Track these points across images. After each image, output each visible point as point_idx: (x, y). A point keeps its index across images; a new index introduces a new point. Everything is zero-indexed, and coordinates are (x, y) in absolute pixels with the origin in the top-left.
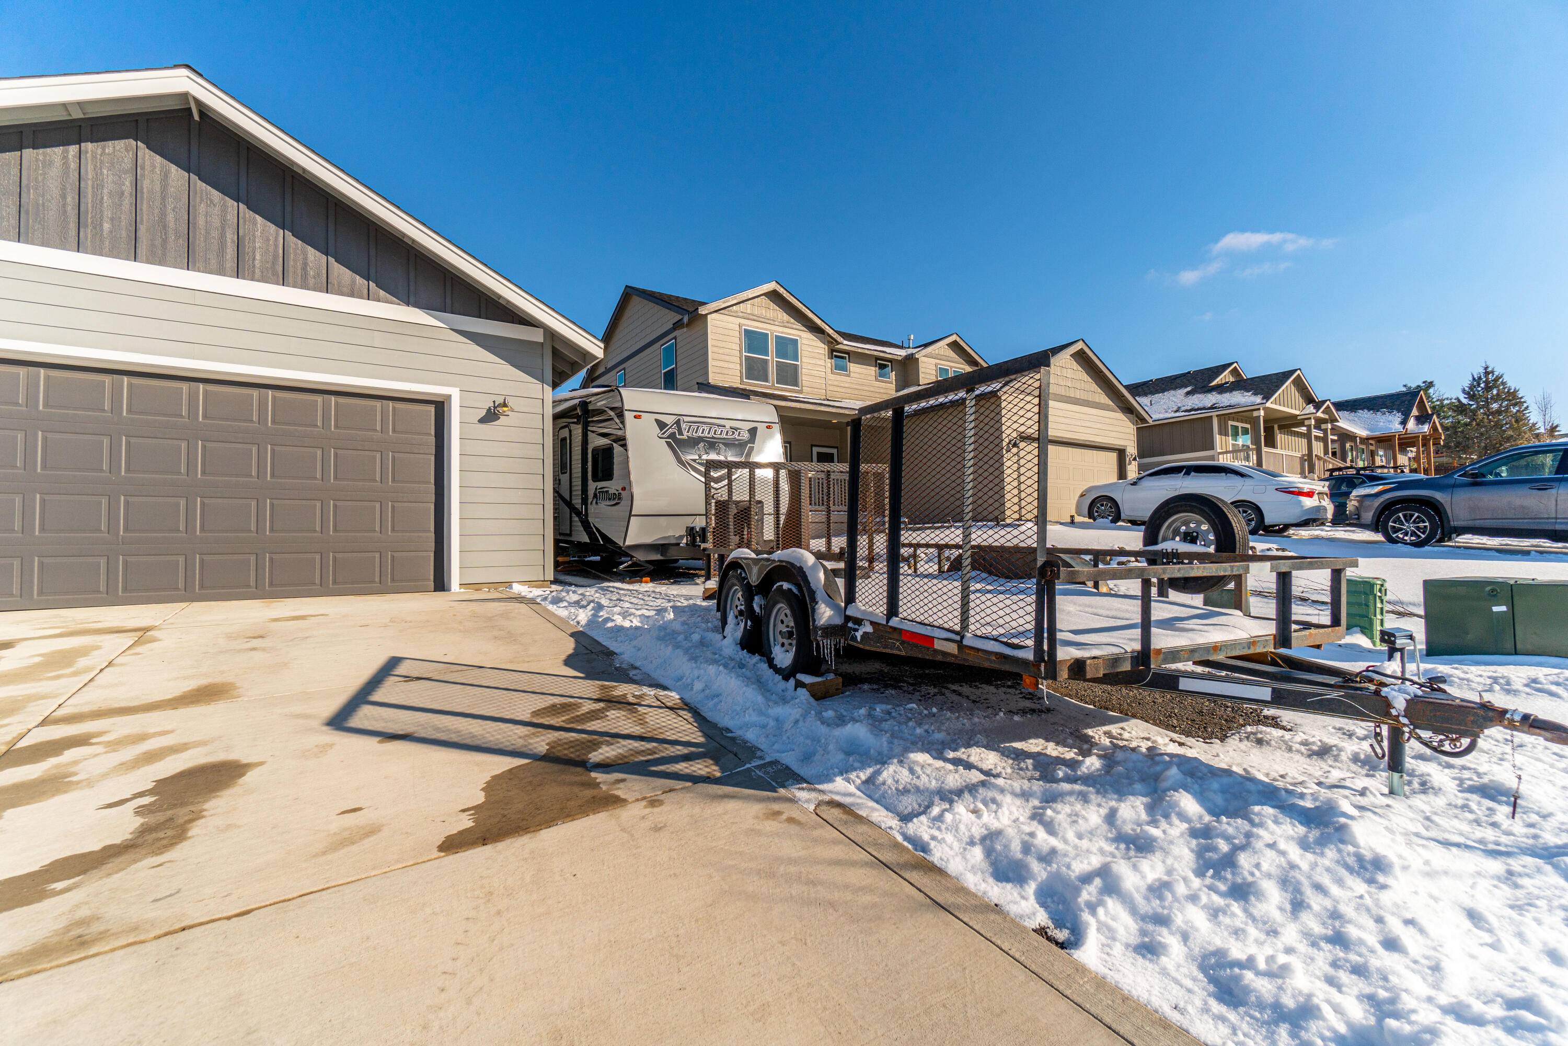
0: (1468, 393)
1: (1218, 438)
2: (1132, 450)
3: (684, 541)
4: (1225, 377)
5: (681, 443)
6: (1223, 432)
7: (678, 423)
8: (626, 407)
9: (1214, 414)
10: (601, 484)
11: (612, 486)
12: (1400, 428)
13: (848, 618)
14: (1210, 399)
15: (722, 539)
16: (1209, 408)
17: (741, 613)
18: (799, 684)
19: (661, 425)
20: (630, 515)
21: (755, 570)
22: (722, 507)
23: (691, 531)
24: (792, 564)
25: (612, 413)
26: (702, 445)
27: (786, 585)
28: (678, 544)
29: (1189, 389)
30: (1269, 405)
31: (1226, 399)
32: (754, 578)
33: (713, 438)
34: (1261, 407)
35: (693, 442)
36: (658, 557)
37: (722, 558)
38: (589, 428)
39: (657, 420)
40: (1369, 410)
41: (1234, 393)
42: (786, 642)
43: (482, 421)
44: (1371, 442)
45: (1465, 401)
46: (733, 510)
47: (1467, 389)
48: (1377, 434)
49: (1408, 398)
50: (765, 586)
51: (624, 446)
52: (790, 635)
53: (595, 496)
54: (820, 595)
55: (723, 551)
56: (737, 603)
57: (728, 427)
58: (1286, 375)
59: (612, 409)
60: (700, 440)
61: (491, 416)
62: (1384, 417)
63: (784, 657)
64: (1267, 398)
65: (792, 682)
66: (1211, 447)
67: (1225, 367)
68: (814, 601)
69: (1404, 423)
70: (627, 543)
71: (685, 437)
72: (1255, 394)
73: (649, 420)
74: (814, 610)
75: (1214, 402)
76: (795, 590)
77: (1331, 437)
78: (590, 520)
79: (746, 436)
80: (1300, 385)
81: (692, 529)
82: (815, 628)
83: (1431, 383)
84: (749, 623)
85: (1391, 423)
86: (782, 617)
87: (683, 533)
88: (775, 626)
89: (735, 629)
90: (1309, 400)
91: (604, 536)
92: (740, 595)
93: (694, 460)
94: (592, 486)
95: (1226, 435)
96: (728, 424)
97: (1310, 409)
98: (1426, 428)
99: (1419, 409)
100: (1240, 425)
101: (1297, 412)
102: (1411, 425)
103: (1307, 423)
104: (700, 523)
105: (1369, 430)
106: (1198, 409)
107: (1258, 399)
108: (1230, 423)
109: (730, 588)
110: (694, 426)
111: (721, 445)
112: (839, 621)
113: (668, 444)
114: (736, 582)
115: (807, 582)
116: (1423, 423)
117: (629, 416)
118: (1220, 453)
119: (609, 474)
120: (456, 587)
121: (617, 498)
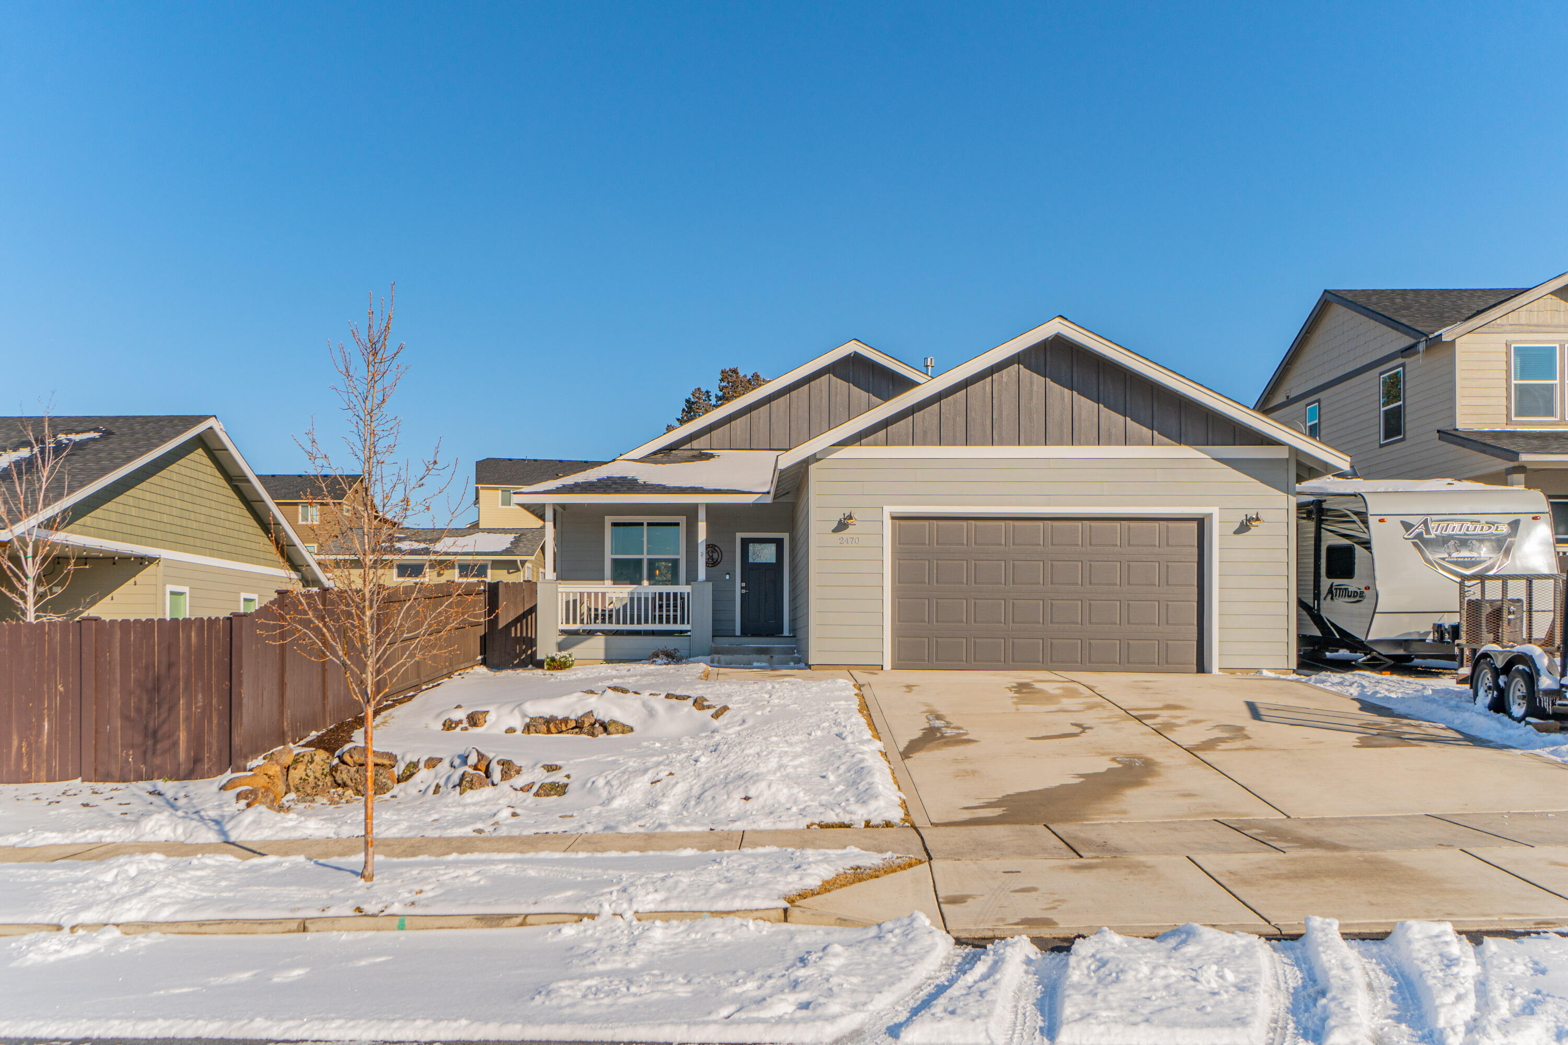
3: (1431, 637)
5: (1426, 542)
7: (1425, 523)
8: (1370, 512)
10: (1337, 582)
11: (1352, 584)
13: (1562, 686)
15: (1475, 636)
17: (1489, 688)
18: (1528, 723)
19: (1407, 526)
20: (1374, 612)
21: (1500, 658)
22: (1474, 607)
23: (1439, 628)
24: (1525, 654)
25: (1355, 518)
26: (1452, 542)
27: (1521, 667)
28: (1424, 640)
32: (1500, 664)
33: (1465, 535)
35: (1443, 541)
36: (1401, 652)
37: (1474, 651)
38: (1323, 526)
39: (1402, 522)
42: (1521, 702)
43: (1237, 532)
46: (1487, 610)
50: (1507, 668)
51: (1369, 549)
52: (1524, 697)
53: (1330, 591)
54: (1543, 671)
55: (1475, 646)
56: (1487, 681)
57: (1483, 521)
59: (1356, 513)
60: (1451, 537)
61: (1244, 527)
63: (1518, 710)
65: (1523, 723)
68: (1538, 674)
70: (1370, 638)
71: (1433, 536)
73: (1394, 523)
74: (1538, 680)
76: (1527, 669)
78: (1323, 614)
79: (1504, 529)
81: (1440, 626)
82: (1539, 690)
84: (1495, 693)
86: (1519, 687)
87: (1429, 628)
88: (1514, 693)
89: (1484, 698)
91: (1340, 630)
92: (1489, 676)
93: (1443, 559)
94: (1326, 583)
96: (1483, 519)
104: (1449, 621)
109: (1481, 671)
110: (1444, 524)
111: (1474, 542)
112: (1556, 687)
113: (1415, 544)
114: (1485, 666)
115: (1535, 665)
117: (1372, 521)
119: (1348, 573)
120: (1215, 670)
121: (1358, 596)
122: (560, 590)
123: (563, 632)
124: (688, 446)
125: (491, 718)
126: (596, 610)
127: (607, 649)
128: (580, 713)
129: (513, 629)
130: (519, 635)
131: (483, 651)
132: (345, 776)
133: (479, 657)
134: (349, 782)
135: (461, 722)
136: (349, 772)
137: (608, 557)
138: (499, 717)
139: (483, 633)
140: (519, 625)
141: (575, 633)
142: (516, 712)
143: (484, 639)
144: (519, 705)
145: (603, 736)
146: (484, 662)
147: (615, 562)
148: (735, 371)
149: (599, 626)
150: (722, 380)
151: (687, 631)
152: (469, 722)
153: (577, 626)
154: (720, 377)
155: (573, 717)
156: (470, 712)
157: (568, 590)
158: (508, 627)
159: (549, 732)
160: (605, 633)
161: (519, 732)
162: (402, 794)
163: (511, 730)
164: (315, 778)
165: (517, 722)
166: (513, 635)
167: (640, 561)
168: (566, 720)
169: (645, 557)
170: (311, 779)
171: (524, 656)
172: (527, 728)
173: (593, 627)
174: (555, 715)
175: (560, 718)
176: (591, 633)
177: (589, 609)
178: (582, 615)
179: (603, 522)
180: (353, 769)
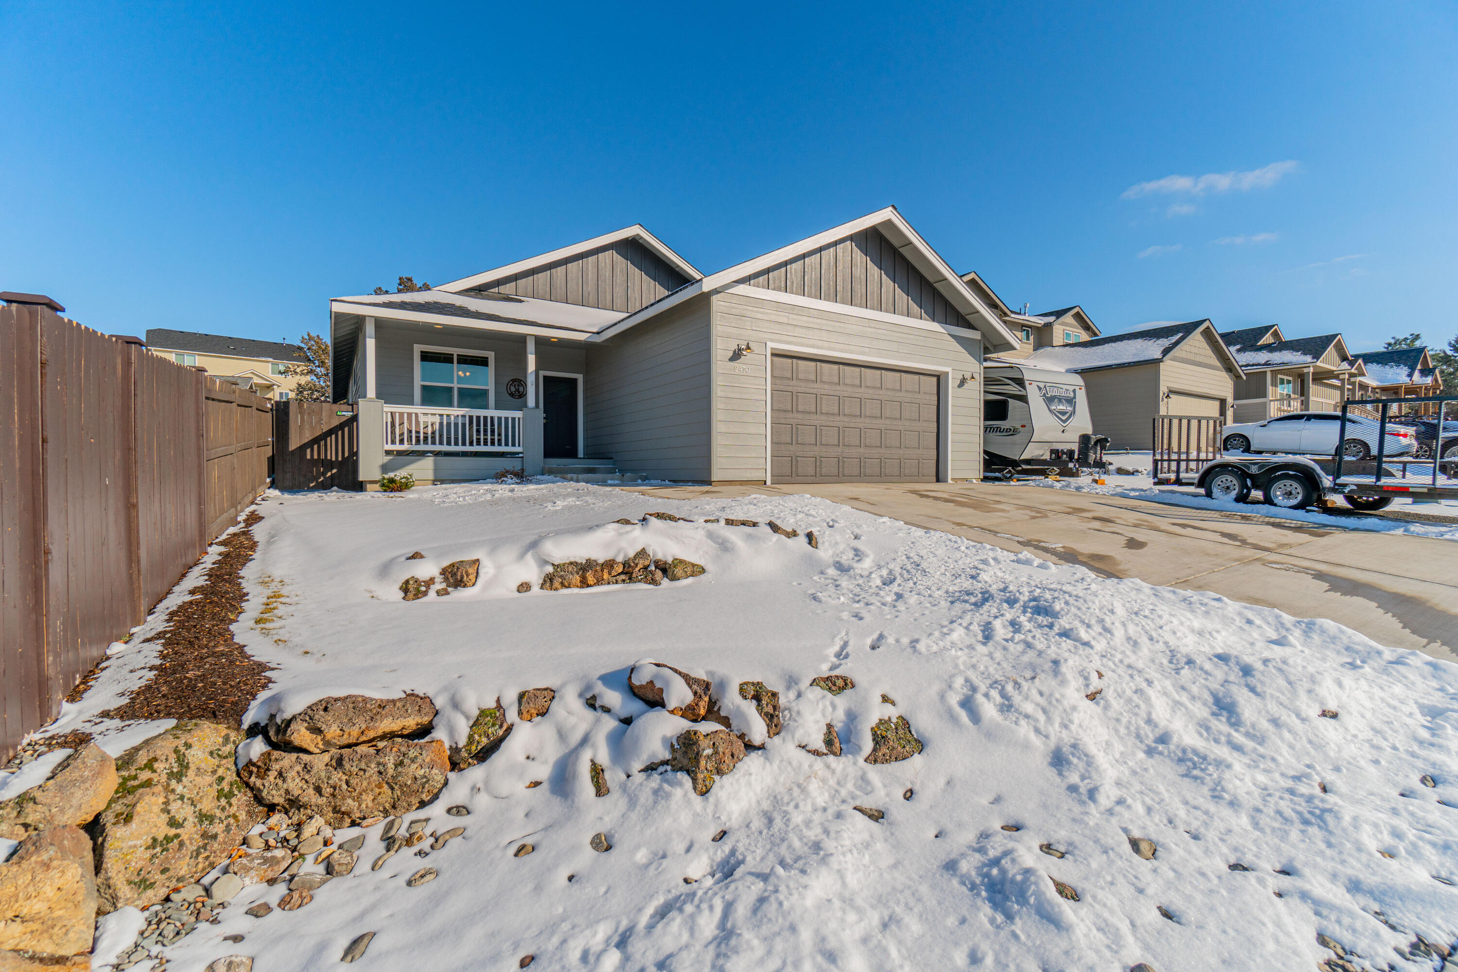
0: (1454, 346)
1: (1270, 389)
2: (1230, 400)
3: (1048, 457)
4: (1267, 339)
5: (1048, 399)
6: (1274, 384)
7: (1045, 387)
8: (1025, 378)
9: (1268, 370)
10: (990, 422)
11: (1008, 424)
12: (1407, 380)
13: (1336, 485)
14: (1263, 357)
16: (1263, 365)
17: (1228, 487)
18: (1309, 511)
19: (1040, 389)
20: (1029, 442)
21: (1255, 467)
23: (1056, 451)
25: (1009, 381)
26: (1056, 400)
27: (1290, 472)
28: (1043, 459)
29: (1238, 347)
30: (1319, 363)
31: (1278, 357)
32: (1254, 471)
33: (1061, 396)
34: (1311, 365)
35: (1052, 399)
39: (1039, 386)
40: (1378, 363)
41: (1284, 352)
43: (959, 386)
44: (1377, 390)
45: (1450, 353)
47: (1453, 342)
48: (1386, 384)
49: (1414, 354)
51: (1023, 402)
52: (1288, 493)
54: (1322, 475)
56: (1221, 483)
57: (1064, 389)
58: (1329, 339)
59: (1009, 378)
60: (1056, 397)
61: (963, 383)
62: (1392, 370)
64: (1317, 357)
66: (1264, 395)
67: (1267, 329)
68: (1321, 478)
69: (1410, 375)
70: (1021, 458)
71: (1049, 396)
72: (1305, 354)
74: (1321, 481)
75: (1267, 359)
76: (1300, 474)
77: (1347, 386)
79: (1072, 395)
80: (1340, 348)
82: (1324, 488)
83: (1418, 335)
85: (1398, 375)
87: (1048, 452)
88: (1275, 490)
89: (1226, 494)
90: (1344, 358)
91: (992, 454)
95: (1276, 386)
96: (1065, 387)
97: (1345, 365)
98: (1429, 380)
99: (1422, 364)
100: (1285, 378)
101: (1334, 368)
102: (1416, 376)
103: (1341, 377)
104: (1060, 447)
105: (1379, 381)
106: (1253, 365)
107: (1308, 358)
108: (1280, 376)
109: (1217, 476)
110: (1052, 389)
111: (1063, 401)
112: (1331, 485)
113: (1044, 400)
114: (1223, 473)
115: (1314, 470)
116: (1426, 376)
117: (1027, 384)
118: (1271, 401)
119: (1003, 416)
120: (950, 481)
121: (1012, 432)
122: (385, 409)
123: (388, 453)
124: (496, 290)
125: (487, 569)
126: (418, 432)
127: (436, 470)
128: (631, 554)
129: (309, 451)
130: (316, 457)
131: (272, 471)
132: (294, 785)
133: (268, 480)
134: (310, 796)
135: (432, 581)
136: (307, 768)
137: (418, 383)
138: (499, 567)
139: (270, 454)
140: (316, 447)
141: (400, 453)
142: (529, 557)
143: (272, 461)
144: (534, 545)
145: (665, 582)
146: (273, 485)
147: (424, 388)
148: (410, 280)
149: (430, 447)
150: (400, 284)
151: (518, 453)
152: (446, 579)
153: (405, 447)
154: (398, 282)
155: (620, 559)
156: (446, 563)
157: (393, 410)
158: (302, 448)
159: (584, 584)
160: (437, 454)
161: (536, 589)
162: (482, 802)
163: (524, 587)
164: (203, 817)
165: (532, 573)
166: (309, 457)
167: (450, 389)
168: (610, 564)
169: (455, 385)
170: (190, 831)
171: (322, 479)
172: (549, 581)
173: (422, 447)
174: (593, 558)
175: (601, 561)
176: (423, 454)
177: (410, 431)
178: (402, 434)
179: (413, 350)
180: (320, 762)
